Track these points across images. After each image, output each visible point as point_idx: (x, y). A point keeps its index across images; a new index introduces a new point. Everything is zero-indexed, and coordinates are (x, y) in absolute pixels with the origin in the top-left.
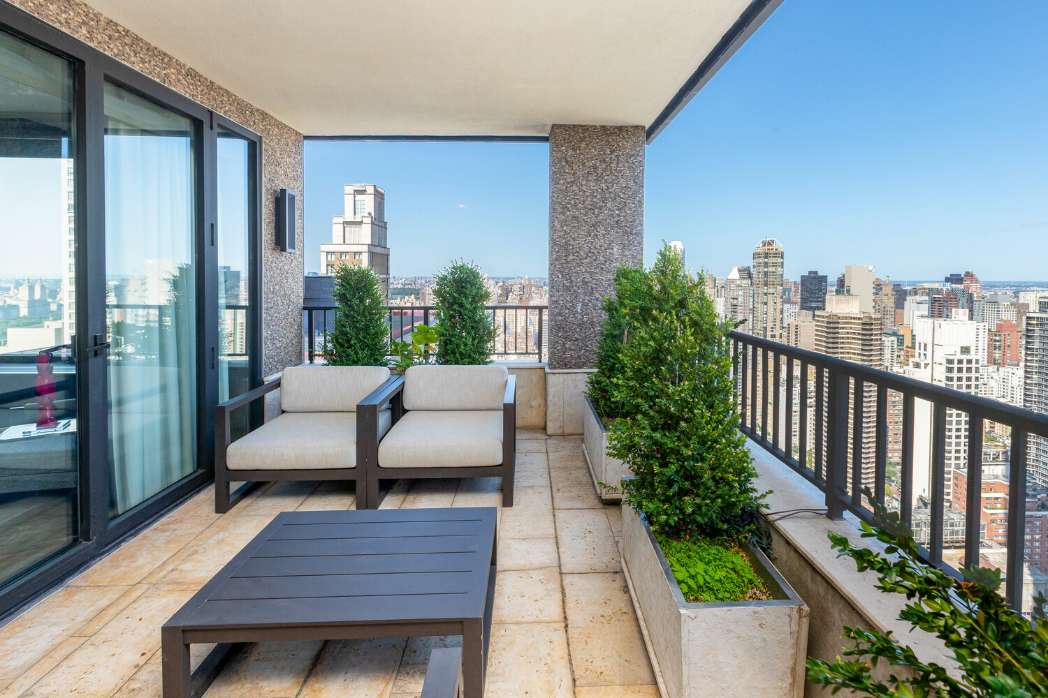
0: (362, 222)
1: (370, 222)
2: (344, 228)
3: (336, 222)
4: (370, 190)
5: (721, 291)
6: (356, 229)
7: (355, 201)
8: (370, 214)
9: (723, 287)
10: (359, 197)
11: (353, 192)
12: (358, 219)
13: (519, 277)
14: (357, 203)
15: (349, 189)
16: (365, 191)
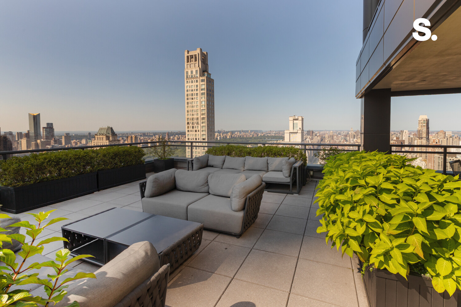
0: (297, 132)
1: (301, 132)
2: (290, 135)
3: (286, 132)
4: (300, 118)
5: (450, 139)
6: (295, 135)
7: (293, 123)
8: (300, 128)
9: (451, 137)
10: (295, 122)
11: (293, 120)
12: (295, 131)
13: (325, 130)
14: (294, 124)
15: (291, 119)
16: (298, 119)
